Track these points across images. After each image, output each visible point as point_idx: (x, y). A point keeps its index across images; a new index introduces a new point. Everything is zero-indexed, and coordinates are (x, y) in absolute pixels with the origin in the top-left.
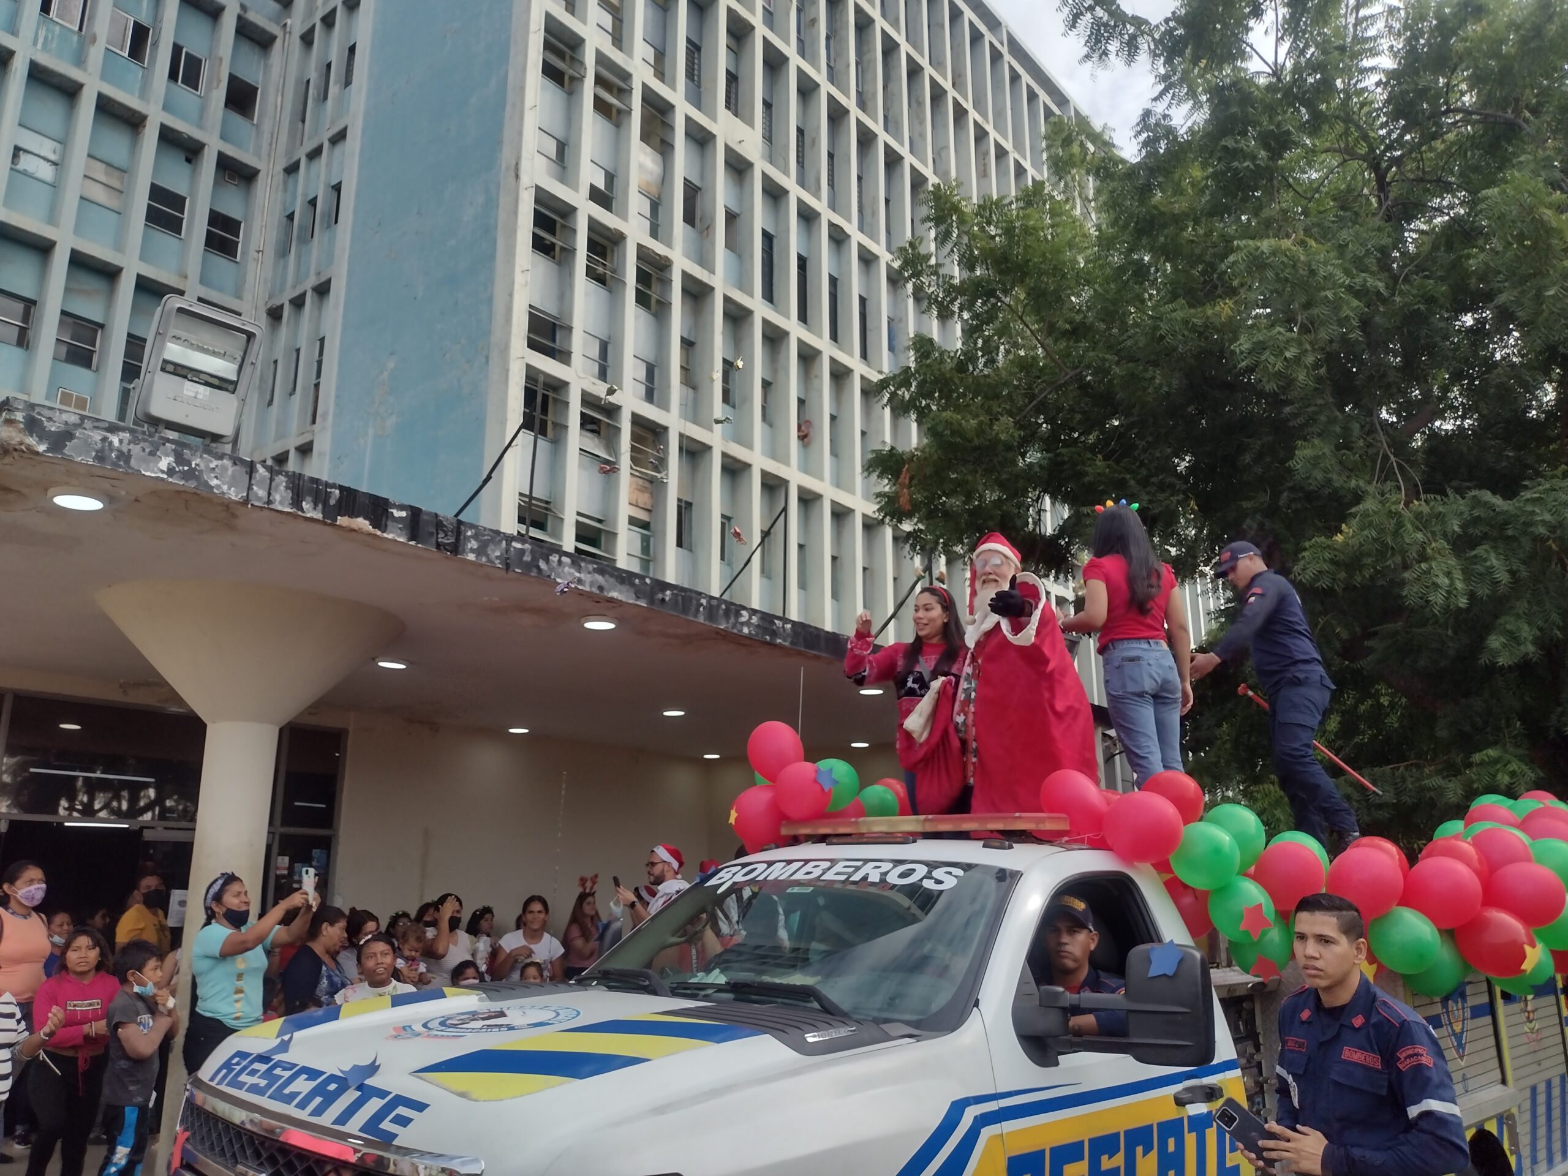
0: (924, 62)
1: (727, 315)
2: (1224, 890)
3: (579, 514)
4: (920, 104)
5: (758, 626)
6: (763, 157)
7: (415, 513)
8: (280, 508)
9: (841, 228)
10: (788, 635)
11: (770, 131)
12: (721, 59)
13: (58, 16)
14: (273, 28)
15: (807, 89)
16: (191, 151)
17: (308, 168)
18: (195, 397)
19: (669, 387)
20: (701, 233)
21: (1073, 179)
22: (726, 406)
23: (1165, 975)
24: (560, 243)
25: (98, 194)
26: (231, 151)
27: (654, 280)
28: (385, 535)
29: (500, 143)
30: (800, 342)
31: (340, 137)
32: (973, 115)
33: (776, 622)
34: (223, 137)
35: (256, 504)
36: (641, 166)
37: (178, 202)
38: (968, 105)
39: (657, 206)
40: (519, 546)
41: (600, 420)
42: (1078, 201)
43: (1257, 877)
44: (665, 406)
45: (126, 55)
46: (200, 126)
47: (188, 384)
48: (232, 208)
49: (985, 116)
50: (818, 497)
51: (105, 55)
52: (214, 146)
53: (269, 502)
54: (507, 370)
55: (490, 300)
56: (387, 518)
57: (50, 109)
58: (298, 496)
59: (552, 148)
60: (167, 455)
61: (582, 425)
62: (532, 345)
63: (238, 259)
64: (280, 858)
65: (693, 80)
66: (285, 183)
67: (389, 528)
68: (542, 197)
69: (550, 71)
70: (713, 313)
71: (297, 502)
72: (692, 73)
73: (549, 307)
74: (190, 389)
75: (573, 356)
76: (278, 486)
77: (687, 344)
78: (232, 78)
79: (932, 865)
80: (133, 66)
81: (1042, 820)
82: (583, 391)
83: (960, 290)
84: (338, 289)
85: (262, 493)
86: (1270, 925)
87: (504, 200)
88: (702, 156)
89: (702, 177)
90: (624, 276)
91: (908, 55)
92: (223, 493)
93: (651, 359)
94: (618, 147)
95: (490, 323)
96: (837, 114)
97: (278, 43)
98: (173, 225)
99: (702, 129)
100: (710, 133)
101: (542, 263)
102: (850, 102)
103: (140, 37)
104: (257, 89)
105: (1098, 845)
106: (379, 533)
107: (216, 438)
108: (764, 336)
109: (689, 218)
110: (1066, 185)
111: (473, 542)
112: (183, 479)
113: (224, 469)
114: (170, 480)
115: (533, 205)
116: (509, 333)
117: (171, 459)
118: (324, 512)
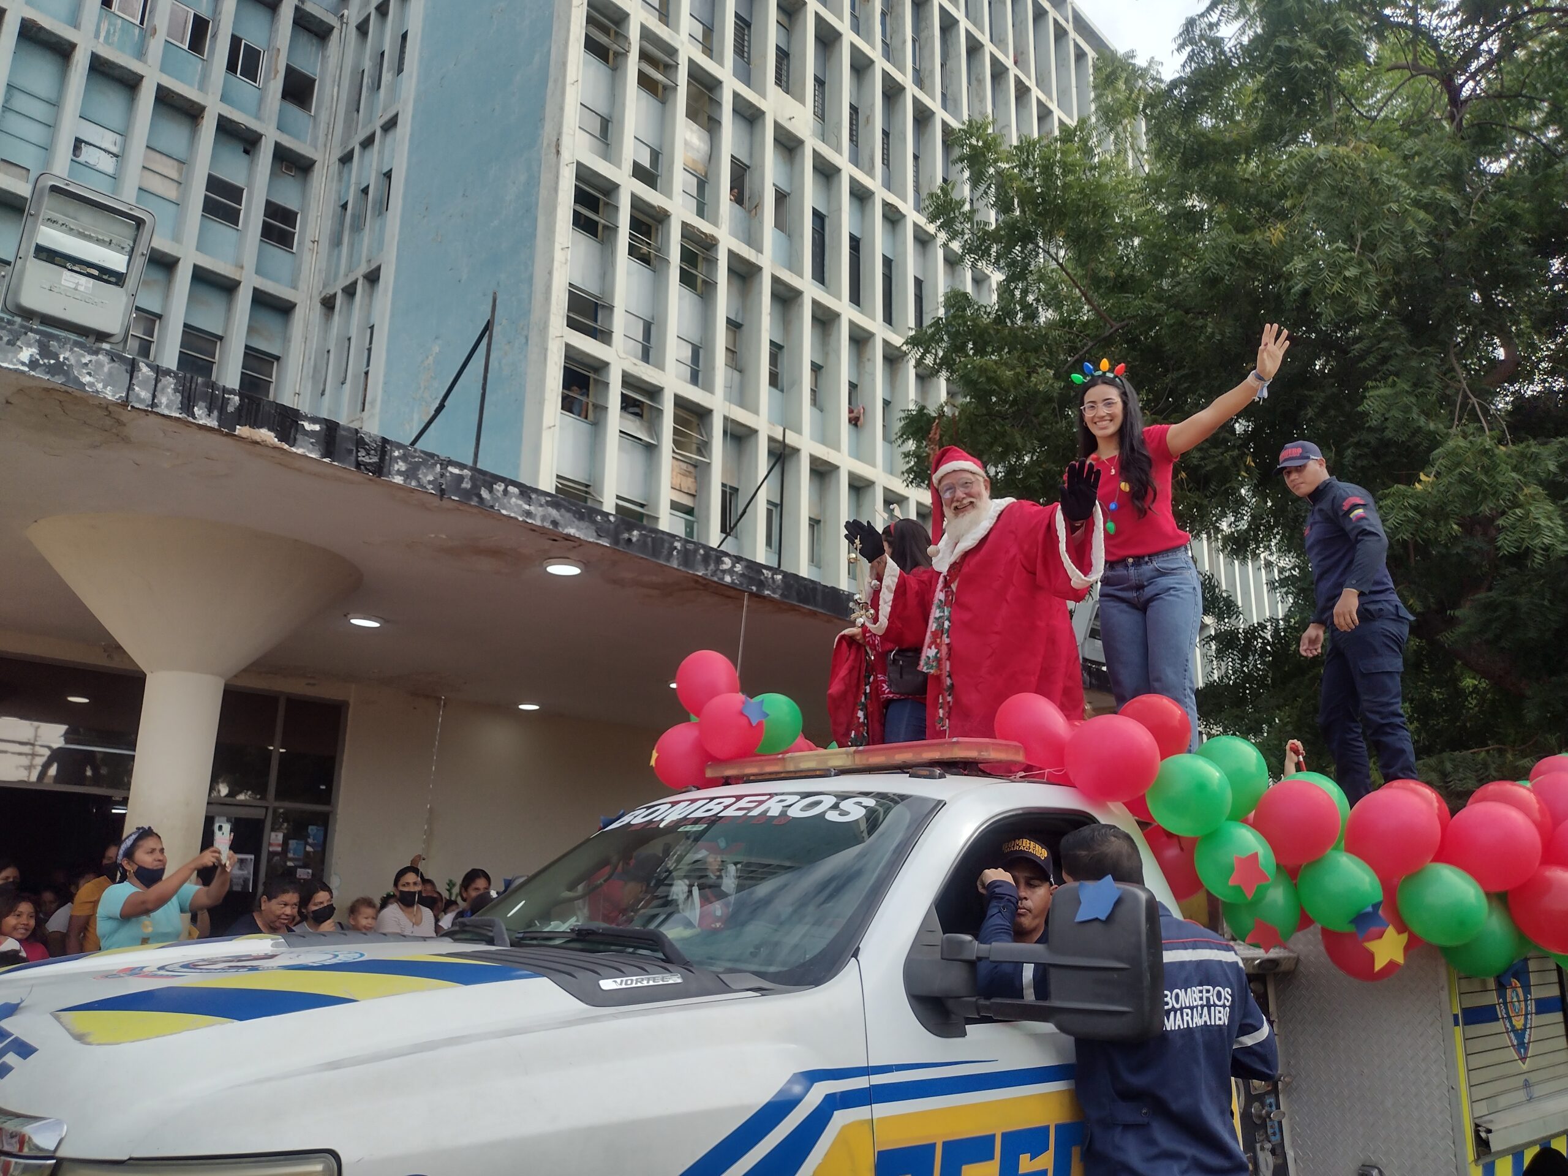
0: (984, 38)
1: (775, 296)
2: (1213, 836)
3: (618, 497)
4: (980, 81)
5: (742, 575)
6: (814, 134)
7: (331, 428)
8: (166, 412)
9: (896, 208)
10: (778, 587)
11: (823, 110)
12: (772, 35)
13: (120, 9)
14: (331, 20)
15: (861, 66)
16: (249, 141)
17: (361, 156)
18: (76, 289)
19: (713, 368)
20: (750, 212)
21: (1125, 131)
22: (774, 390)
23: (1097, 919)
24: (603, 221)
25: (156, 184)
26: (287, 142)
27: (700, 259)
28: (294, 449)
29: (542, 119)
30: (852, 324)
31: (390, 125)
32: (1036, 93)
33: (764, 571)
34: (279, 128)
35: (137, 405)
36: (686, 143)
37: (235, 193)
38: (1031, 83)
39: (703, 184)
40: (456, 471)
41: (643, 403)
42: (1130, 153)
43: (1257, 825)
44: (709, 388)
45: (186, 47)
46: (258, 117)
47: (67, 274)
48: (288, 199)
49: (1049, 94)
50: (870, 484)
51: (165, 46)
52: (270, 136)
53: (153, 405)
54: (546, 349)
55: (531, 278)
56: (297, 431)
57: (111, 102)
58: (189, 401)
59: (596, 125)
60: (29, 345)
61: (624, 408)
62: (572, 324)
63: (294, 250)
64: (273, 834)
65: (743, 57)
66: (340, 173)
67: (299, 442)
68: (584, 174)
69: (592, 46)
70: (760, 293)
71: (187, 406)
72: (741, 49)
73: (591, 286)
74: (69, 279)
75: (614, 335)
76: (163, 389)
77: (734, 326)
78: (290, 71)
79: (843, 796)
80: (193, 58)
81: (986, 747)
82: (623, 371)
83: (995, 237)
84: (387, 277)
85: (145, 394)
86: (1266, 878)
87: (545, 178)
88: (751, 134)
89: (751, 155)
90: (668, 255)
91: (967, 31)
92: (97, 392)
93: (696, 340)
94: (664, 124)
95: (530, 303)
96: (892, 92)
97: (336, 32)
98: (231, 216)
99: (751, 105)
100: (759, 109)
101: (584, 241)
102: (906, 79)
103: (200, 29)
104: (315, 80)
105: (1061, 780)
106: (286, 447)
107: (102, 336)
108: (814, 317)
109: (738, 198)
110: (1117, 137)
111: (401, 463)
112: (48, 373)
113: (100, 365)
114: (32, 373)
115: (574, 182)
116: (548, 312)
117: (34, 350)
118: (219, 420)
